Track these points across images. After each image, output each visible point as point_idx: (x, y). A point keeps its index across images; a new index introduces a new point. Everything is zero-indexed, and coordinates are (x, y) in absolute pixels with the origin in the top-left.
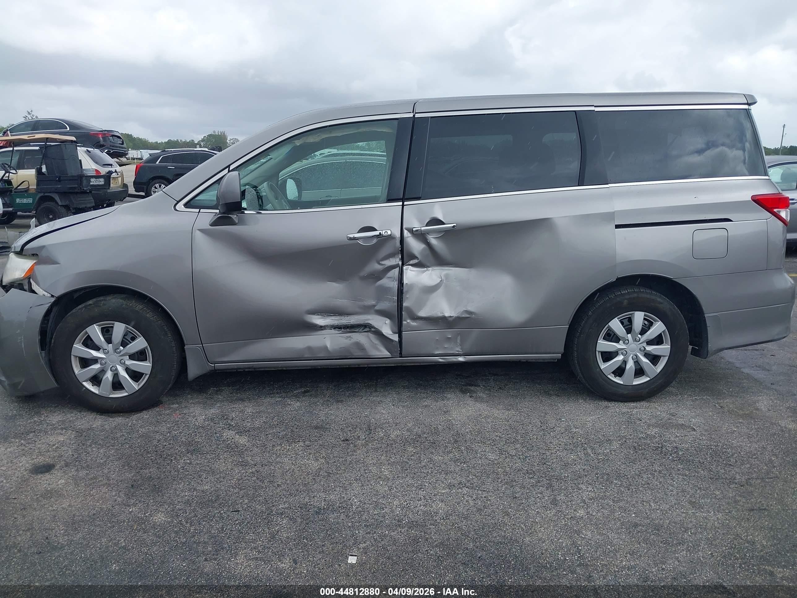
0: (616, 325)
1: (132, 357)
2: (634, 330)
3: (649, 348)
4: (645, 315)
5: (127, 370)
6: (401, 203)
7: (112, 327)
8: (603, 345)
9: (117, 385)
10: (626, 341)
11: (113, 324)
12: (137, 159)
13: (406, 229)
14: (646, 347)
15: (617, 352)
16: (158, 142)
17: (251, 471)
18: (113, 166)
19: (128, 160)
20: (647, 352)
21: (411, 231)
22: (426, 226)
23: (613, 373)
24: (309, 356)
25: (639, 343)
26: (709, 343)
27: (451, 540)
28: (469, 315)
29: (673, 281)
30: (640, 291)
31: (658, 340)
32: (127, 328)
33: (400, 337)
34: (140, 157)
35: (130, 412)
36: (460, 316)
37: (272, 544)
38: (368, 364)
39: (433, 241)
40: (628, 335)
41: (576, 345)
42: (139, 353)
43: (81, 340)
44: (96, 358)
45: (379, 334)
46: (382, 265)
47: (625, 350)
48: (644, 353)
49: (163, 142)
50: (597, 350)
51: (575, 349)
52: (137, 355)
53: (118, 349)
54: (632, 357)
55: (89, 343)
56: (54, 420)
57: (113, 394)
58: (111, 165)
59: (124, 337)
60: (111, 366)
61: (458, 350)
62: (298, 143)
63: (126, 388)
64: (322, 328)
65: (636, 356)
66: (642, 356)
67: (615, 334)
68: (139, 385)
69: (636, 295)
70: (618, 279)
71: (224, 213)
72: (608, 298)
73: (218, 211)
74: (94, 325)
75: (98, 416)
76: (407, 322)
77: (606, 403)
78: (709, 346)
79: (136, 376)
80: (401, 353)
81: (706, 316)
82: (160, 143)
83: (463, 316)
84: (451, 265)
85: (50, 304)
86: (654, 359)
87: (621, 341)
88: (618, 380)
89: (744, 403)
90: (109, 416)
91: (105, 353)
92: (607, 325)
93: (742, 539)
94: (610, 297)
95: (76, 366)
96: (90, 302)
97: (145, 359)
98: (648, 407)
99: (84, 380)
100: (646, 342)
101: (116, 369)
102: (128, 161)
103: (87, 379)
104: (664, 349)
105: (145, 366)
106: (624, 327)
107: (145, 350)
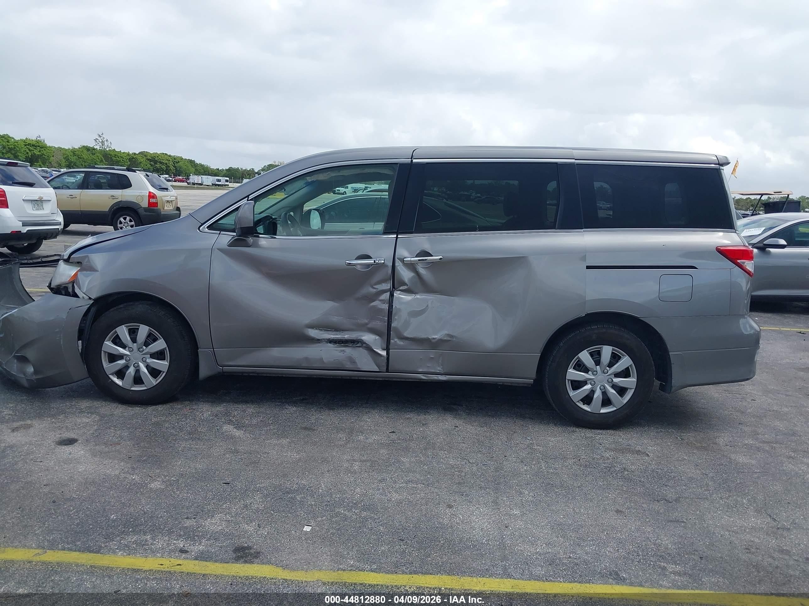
0: (585, 356)
1: (153, 356)
2: (602, 362)
3: (616, 380)
4: (613, 350)
5: (147, 367)
6: (395, 236)
7: (138, 329)
8: (572, 374)
9: (138, 380)
10: (595, 373)
11: (139, 326)
12: (197, 184)
13: (398, 259)
14: (613, 379)
15: (586, 381)
16: (220, 169)
17: (240, 457)
18: (168, 190)
19: (188, 184)
20: (614, 384)
21: (402, 260)
22: (416, 257)
23: (582, 400)
24: (306, 365)
25: (607, 375)
26: (673, 379)
27: (395, 521)
28: (451, 338)
29: (640, 319)
30: (609, 327)
31: (625, 373)
32: (151, 330)
33: (388, 354)
34: (200, 182)
35: (146, 405)
36: (442, 338)
37: (244, 512)
38: (358, 377)
39: (422, 271)
40: (597, 367)
41: (548, 372)
42: (159, 352)
43: (110, 338)
44: (122, 355)
45: (369, 349)
46: (375, 288)
47: (594, 380)
48: (612, 385)
49: (224, 169)
50: (567, 378)
51: (547, 376)
52: (157, 354)
53: (141, 348)
54: (600, 387)
55: (117, 341)
56: (83, 405)
57: (134, 387)
58: (167, 189)
59: (147, 338)
60: (134, 363)
61: (439, 369)
62: (309, 179)
63: (145, 383)
64: (319, 341)
65: (604, 387)
66: (610, 387)
67: (584, 365)
68: (156, 381)
69: (604, 330)
70: (588, 315)
71: (240, 236)
72: (578, 332)
73: (235, 234)
74: (123, 326)
75: (120, 406)
76: (395, 341)
77: (574, 429)
78: (673, 381)
79: (154, 373)
80: (387, 369)
81: (670, 353)
82: (221, 170)
83: (445, 338)
84: (438, 293)
85: (89, 305)
86: (621, 391)
87: (590, 372)
88: (586, 408)
89: (705, 438)
90: (129, 406)
91: (130, 351)
92: (577, 356)
93: (650, 541)
94: (580, 331)
95: (105, 360)
96: (122, 306)
97: (163, 359)
98: (613, 434)
99: (110, 373)
100: (614, 375)
101: (138, 366)
102: (189, 186)
103: (113, 373)
104: (631, 382)
105: (163, 365)
106: (593, 359)
107: (164, 351)
